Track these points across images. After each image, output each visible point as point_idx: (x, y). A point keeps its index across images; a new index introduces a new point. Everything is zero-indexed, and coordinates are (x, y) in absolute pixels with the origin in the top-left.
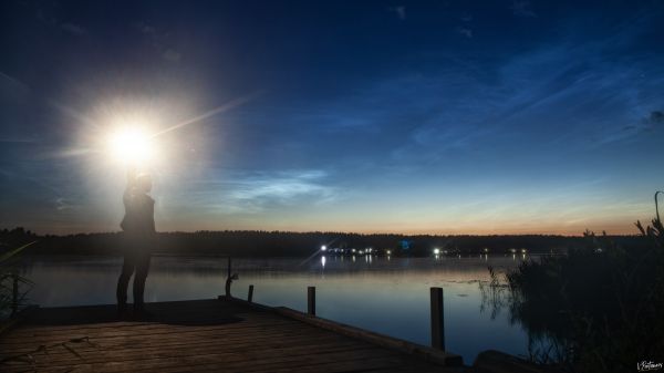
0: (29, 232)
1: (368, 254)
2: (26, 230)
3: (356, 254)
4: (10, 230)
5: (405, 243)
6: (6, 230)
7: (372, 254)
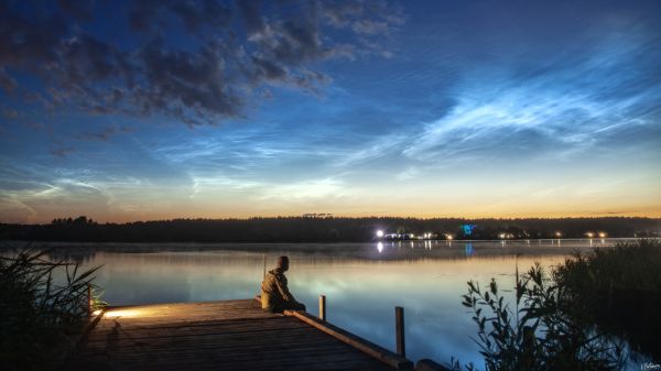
0: (91, 221)
1: (427, 239)
2: (88, 219)
3: (415, 240)
4: (74, 219)
5: (467, 227)
6: (70, 219)
7: (432, 239)
